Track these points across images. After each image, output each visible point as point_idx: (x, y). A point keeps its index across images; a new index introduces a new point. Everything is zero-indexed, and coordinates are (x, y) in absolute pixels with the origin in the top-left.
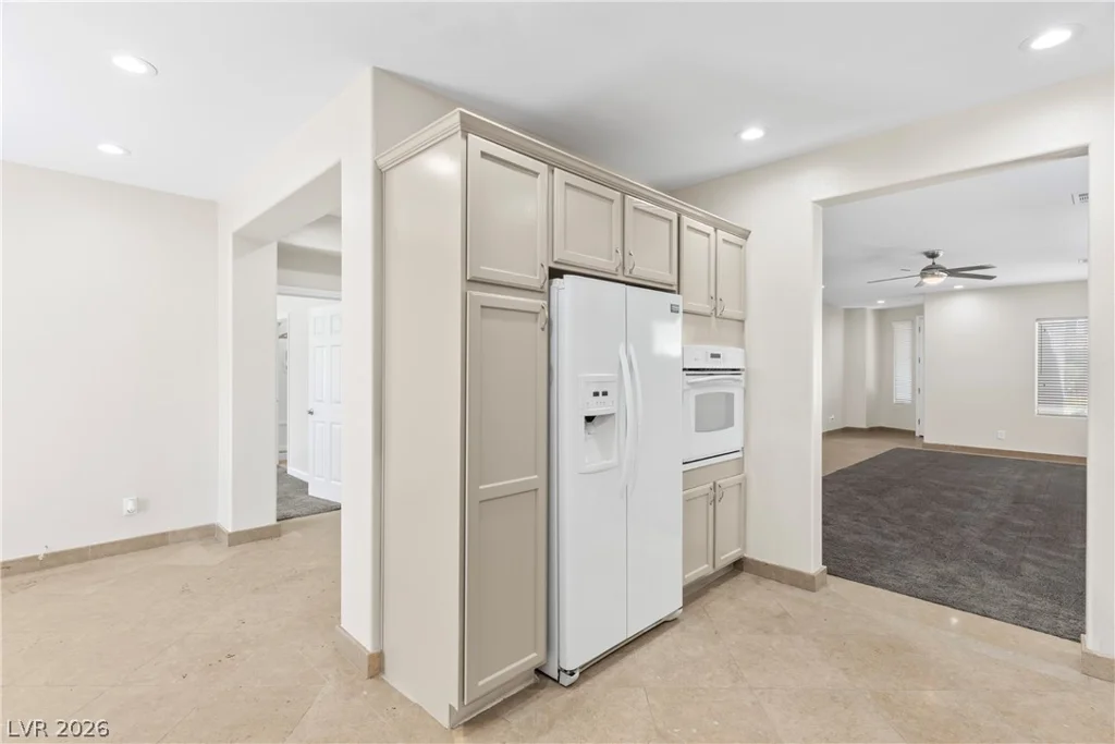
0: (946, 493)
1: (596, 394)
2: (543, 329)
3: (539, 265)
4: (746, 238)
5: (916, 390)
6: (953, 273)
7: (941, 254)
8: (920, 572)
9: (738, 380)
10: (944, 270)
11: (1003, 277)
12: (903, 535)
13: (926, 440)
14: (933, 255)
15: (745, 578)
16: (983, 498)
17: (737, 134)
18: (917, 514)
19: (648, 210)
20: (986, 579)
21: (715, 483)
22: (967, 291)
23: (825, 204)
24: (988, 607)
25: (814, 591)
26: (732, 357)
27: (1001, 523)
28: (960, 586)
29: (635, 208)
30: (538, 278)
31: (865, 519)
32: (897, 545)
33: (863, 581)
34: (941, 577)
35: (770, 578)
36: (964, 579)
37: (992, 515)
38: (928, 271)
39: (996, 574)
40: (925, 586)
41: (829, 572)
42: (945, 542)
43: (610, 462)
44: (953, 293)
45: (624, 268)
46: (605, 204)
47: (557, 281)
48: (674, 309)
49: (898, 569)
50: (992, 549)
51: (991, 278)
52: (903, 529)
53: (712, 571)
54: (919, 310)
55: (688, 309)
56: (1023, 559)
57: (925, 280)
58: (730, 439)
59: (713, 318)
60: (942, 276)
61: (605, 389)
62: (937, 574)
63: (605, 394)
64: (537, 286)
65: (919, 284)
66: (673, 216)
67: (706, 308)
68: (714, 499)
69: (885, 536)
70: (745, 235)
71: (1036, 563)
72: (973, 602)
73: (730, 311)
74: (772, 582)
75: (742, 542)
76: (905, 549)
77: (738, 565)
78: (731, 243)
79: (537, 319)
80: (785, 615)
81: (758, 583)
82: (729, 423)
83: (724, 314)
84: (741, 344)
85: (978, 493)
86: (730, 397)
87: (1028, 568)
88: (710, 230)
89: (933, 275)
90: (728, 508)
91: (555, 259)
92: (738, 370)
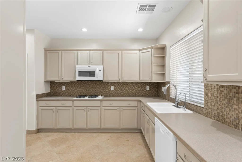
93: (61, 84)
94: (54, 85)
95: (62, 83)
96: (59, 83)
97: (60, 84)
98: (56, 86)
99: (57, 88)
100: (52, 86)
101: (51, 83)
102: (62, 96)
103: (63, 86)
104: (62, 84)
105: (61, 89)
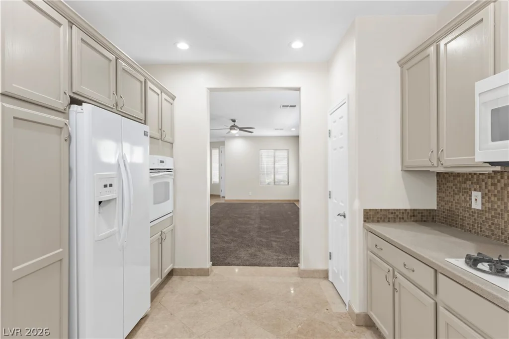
0: (240, 220)
1: (105, 186)
2: (66, 140)
3: (62, 93)
4: (174, 100)
5: (220, 178)
6: (241, 129)
7: (237, 121)
8: (244, 254)
9: (170, 175)
10: (237, 127)
11: (256, 132)
12: (232, 240)
13: (226, 198)
14: (234, 121)
15: (175, 278)
16: (251, 219)
17: (175, 44)
18: (234, 230)
19: (130, 72)
20: (265, 251)
21: (161, 231)
22: (240, 137)
23: (211, 90)
24: (269, 262)
25: (209, 275)
26: (169, 163)
27: (260, 228)
28: (258, 257)
29: (123, 69)
30: (62, 102)
31: (216, 236)
32: (232, 245)
33: (226, 265)
34: (251, 255)
35: (187, 276)
36: (258, 253)
37: (256, 225)
38: (233, 127)
39: (266, 249)
40: (248, 260)
41: (213, 265)
42: (247, 240)
43: (113, 229)
44: (234, 137)
45: (117, 105)
46: (107, 61)
47: (74, 107)
48: (146, 134)
49: (236, 255)
50: (261, 239)
51: (252, 132)
52: (231, 238)
53: (161, 280)
54: (223, 143)
55: (152, 135)
56: (271, 240)
57: (231, 131)
58: (167, 207)
59: (160, 141)
60: (236, 130)
61: (111, 183)
62: (249, 254)
63: (111, 185)
64: (61, 108)
65: (229, 132)
66: (143, 80)
67: (158, 135)
68: (161, 240)
69: (227, 242)
70: (173, 98)
71: (275, 241)
72: (264, 262)
73: (168, 138)
74: (188, 277)
75: (173, 261)
76: (235, 246)
77: (171, 273)
78: (168, 101)
79: (61, 133)
80: (200, 292)
81: (182, 280)
82: (167, 198)
83: (166, 139)
84: (172, 156)
85: (249, 218)
86: (167, 184)
87: (274, 244)
88: (159, 92)
89: (234, 129)
90: (167, 244)
91: (74, 91)
92: (170, 169)
93: (467, 179)
94: (448, 184)
95: (470, 176)
96: (460, 179)
97: (465, 183)
98: (452, 188)
99: (457, 197)
100: (442, 186)
101: (440, 176)
102: (470, 231)
103: (475, 190)
104: (470, 180)
105: (467, 202)
